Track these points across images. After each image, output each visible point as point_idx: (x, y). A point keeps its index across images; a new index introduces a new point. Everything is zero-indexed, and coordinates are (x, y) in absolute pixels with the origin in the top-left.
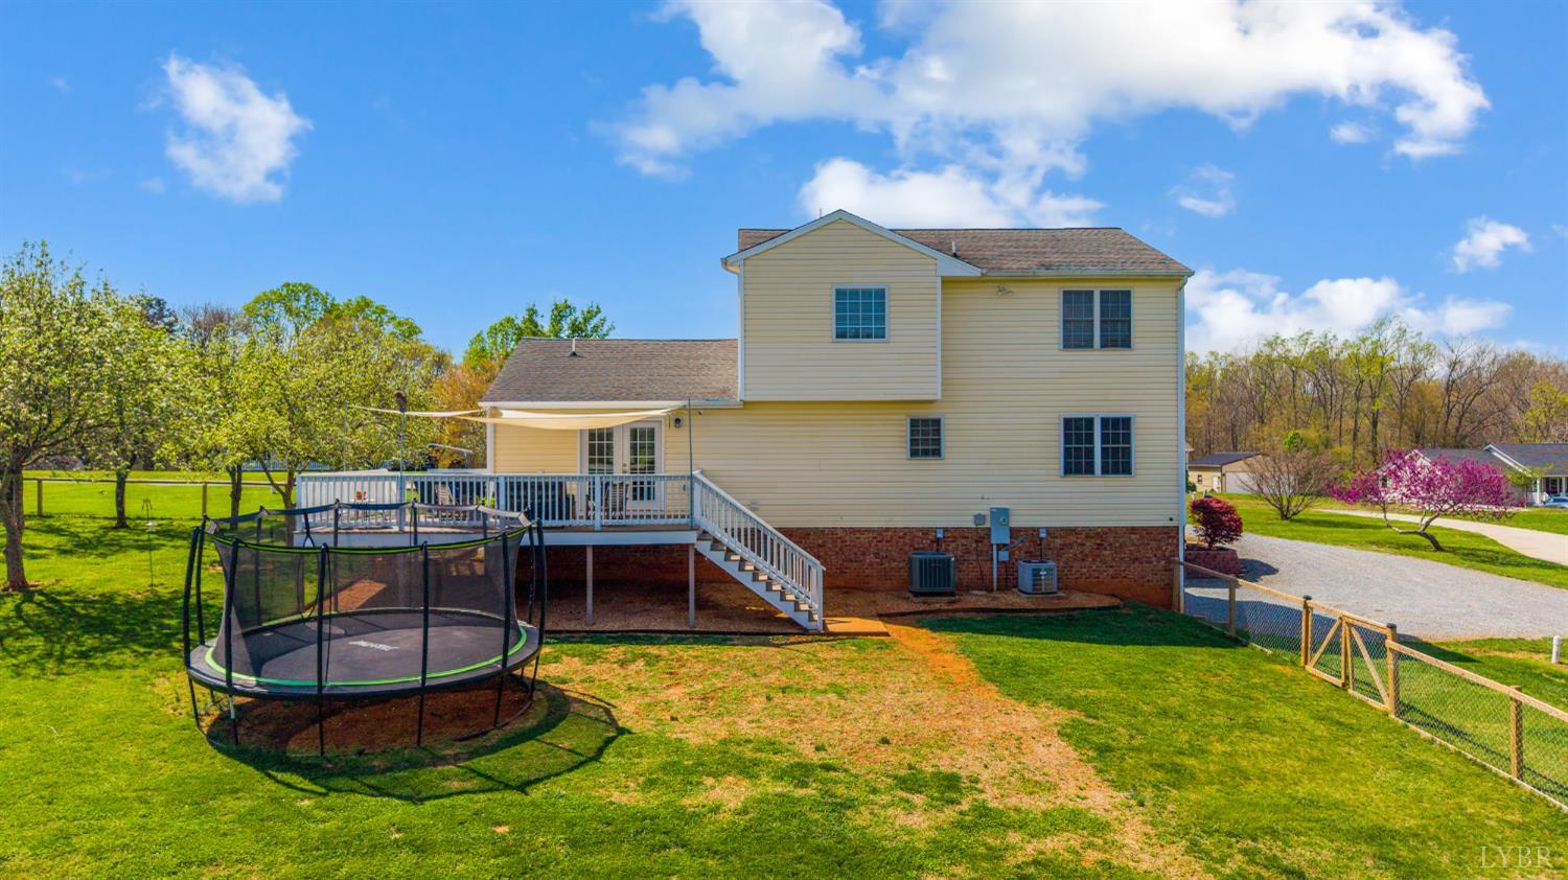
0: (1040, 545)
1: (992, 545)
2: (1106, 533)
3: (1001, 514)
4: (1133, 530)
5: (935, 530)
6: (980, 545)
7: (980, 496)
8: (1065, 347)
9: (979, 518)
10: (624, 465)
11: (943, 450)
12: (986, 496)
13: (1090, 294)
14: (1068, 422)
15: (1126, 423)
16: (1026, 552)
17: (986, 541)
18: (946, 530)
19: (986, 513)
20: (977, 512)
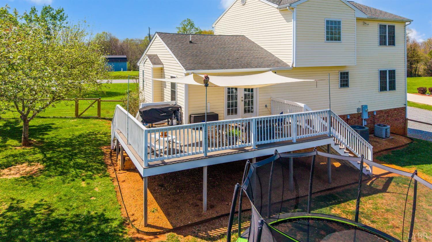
0: (374, 117)
1: (362, 119)
2: (389, 111)
3: (364, 107)
4: (395, 109)
5: (347, 115)
6: (359, 119)
7: (358, 101)
8: (380, 44)
9: (358, 109)
10: (242, 98)
11: (350, 84)
12: (360, 101)
13: (385, 26)
14: (381, 71)
15: (394, 71)
16: (370, 121)
17: (360, 118)
18: (350, 115)
19: (360, 107)
20: (358, 107)
